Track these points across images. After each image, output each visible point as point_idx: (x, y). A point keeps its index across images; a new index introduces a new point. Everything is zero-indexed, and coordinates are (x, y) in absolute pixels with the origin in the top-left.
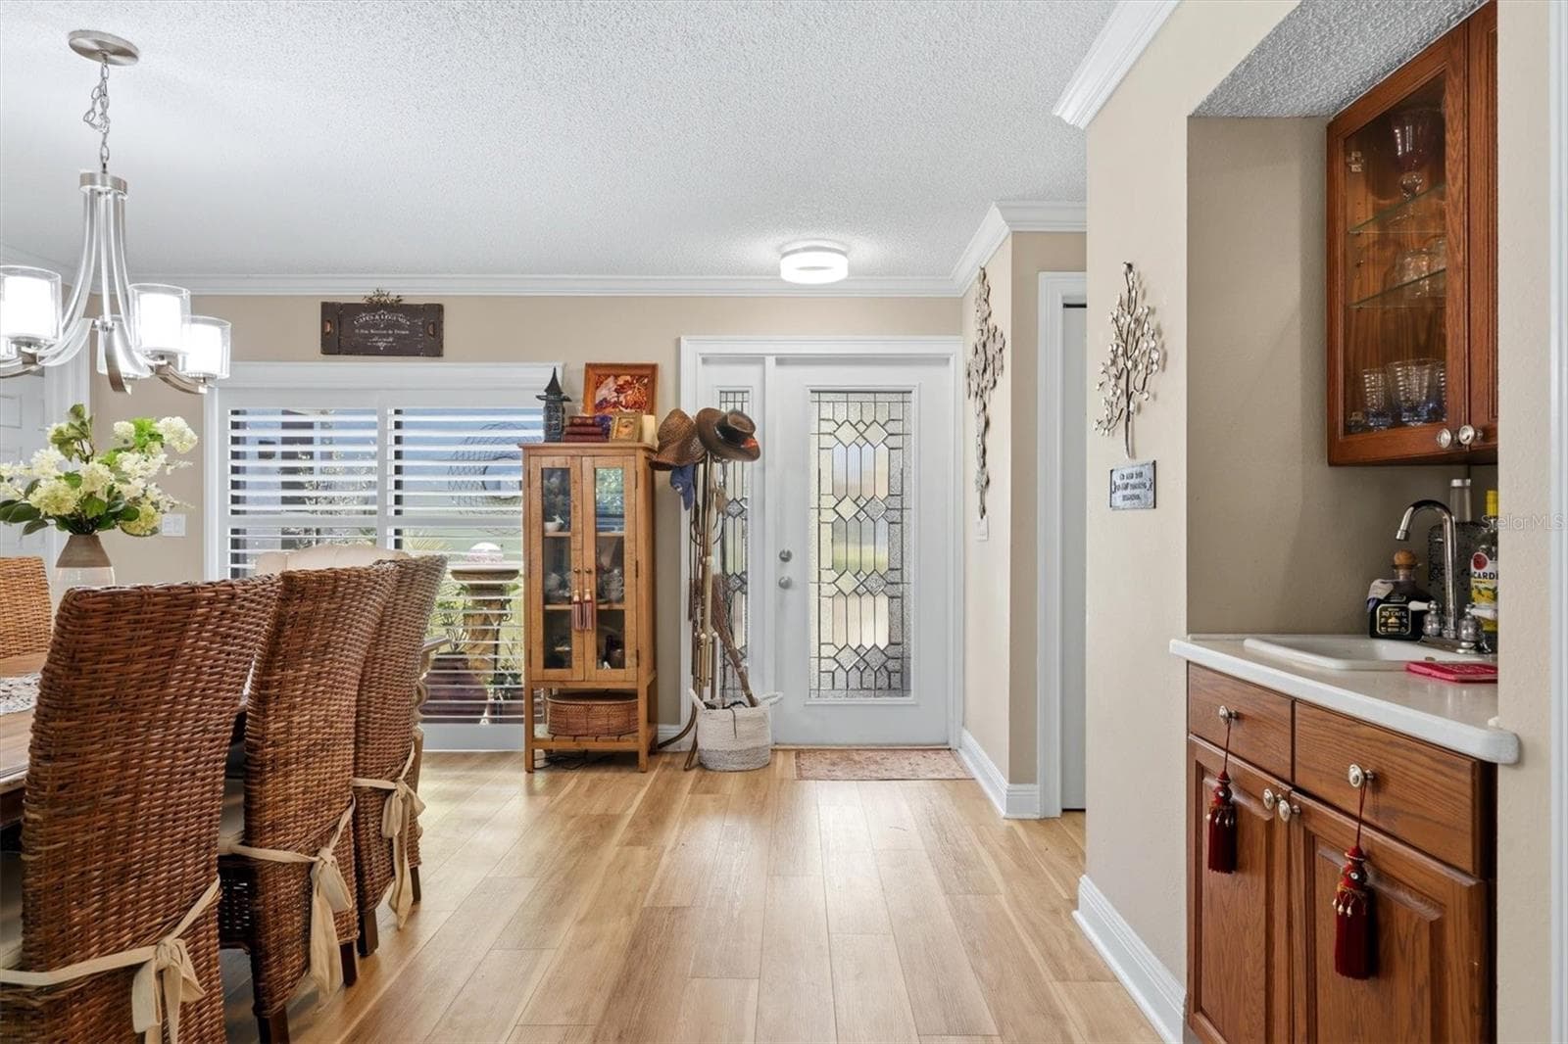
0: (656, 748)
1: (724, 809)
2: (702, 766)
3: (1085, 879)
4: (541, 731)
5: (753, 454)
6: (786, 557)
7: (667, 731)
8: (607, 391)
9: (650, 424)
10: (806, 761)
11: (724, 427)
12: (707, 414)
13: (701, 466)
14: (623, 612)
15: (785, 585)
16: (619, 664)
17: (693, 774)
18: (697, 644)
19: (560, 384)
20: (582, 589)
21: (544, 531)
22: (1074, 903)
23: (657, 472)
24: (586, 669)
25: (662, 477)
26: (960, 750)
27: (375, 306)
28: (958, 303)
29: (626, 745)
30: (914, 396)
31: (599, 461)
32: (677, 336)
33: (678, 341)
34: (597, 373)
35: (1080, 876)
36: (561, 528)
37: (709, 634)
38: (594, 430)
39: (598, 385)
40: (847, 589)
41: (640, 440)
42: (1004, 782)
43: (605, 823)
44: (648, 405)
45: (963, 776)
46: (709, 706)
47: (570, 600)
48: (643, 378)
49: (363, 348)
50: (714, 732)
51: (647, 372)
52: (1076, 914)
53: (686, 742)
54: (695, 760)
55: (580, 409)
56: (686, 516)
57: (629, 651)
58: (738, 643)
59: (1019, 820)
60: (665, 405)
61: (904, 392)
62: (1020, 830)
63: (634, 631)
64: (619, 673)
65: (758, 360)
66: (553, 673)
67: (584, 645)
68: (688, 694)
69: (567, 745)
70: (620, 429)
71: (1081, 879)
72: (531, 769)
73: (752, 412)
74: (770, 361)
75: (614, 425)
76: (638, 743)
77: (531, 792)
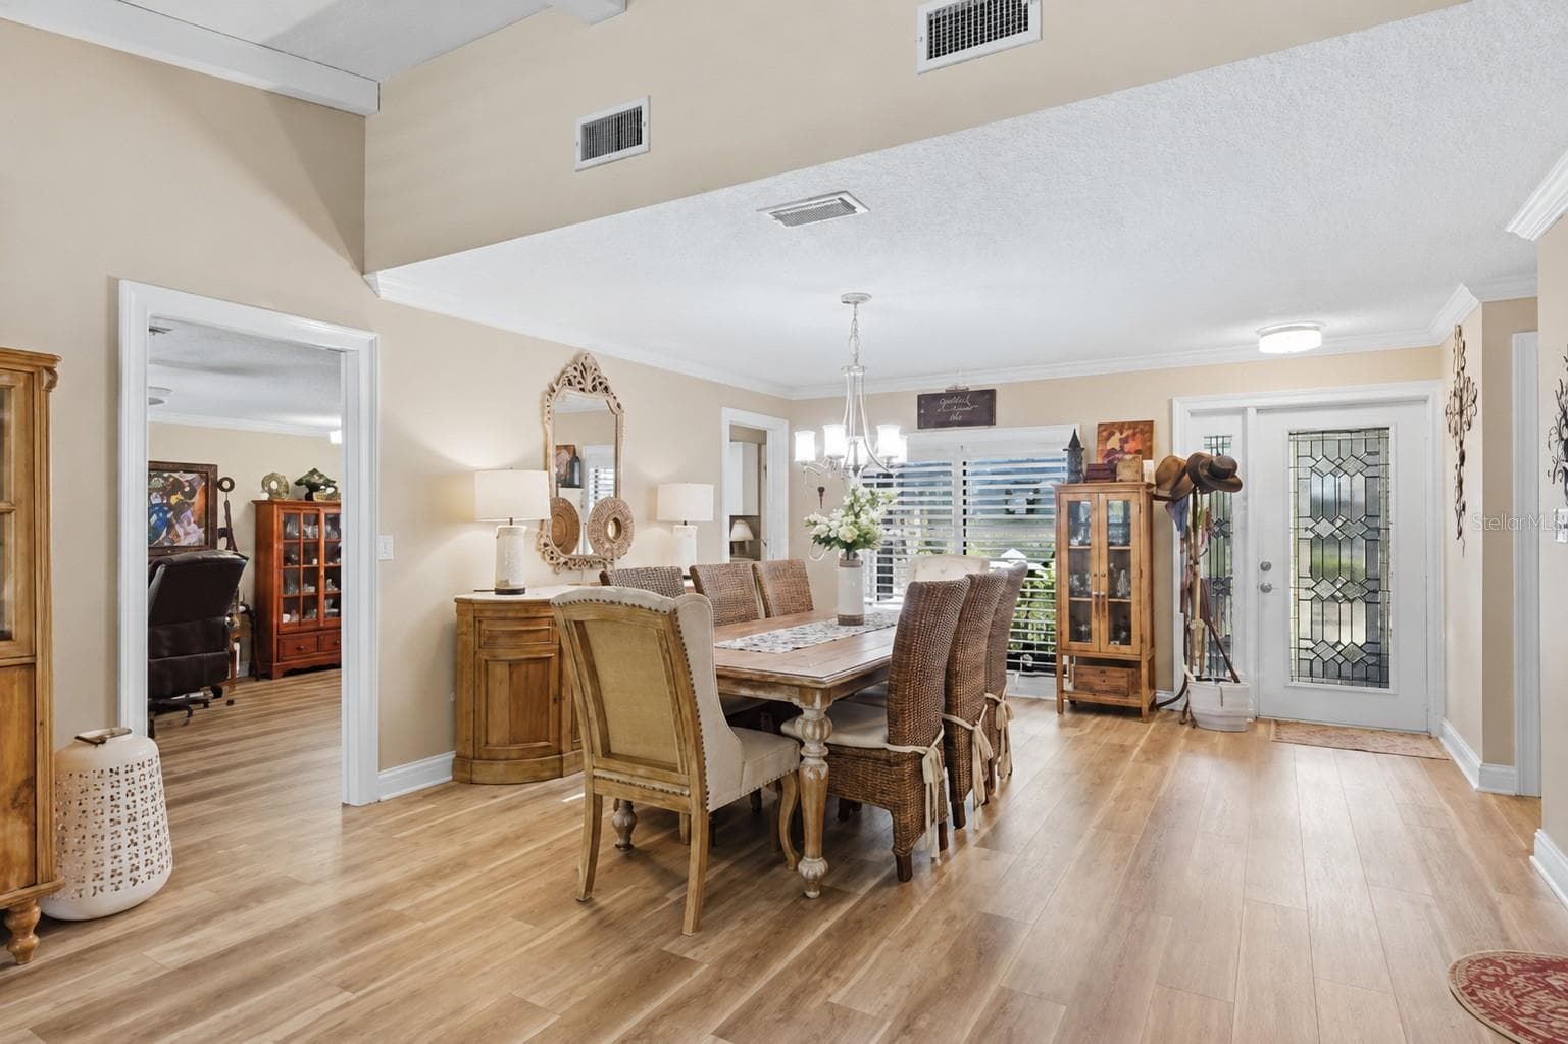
0: (1154, 707)
1: (1213, 754)
2: (1194, 724)
3: (1540, 834)
4: (1068, 686)
5: (1237, 486)
6: (1265, 567)
7: (1162, 695)
8: (1114, 442)
9: (1150, 467)
10: (1284, 729)
11: (1211, 466)
12: (1197, 457)
13: (1191, 496)
14: (1130, 603)
15: (1265, 589)
16: (1127, 641)
17: (1187, 728)
18: (1187, 629)
19: (1079, 438)
20: (1098, 586)
21: (1069, 544)
22: (1531, 852)
23: (1155, 502)
24: (1100, 643)
25: (1159, 505)
26: (1441, 739)
27: (951, 394)
28: (1436, 351)
29: (1133, 702)
30: (1391, 433)
31: (1110, 496)
32: (1169, 398)
33: (1171, 403)
34: (1106, 430)
35: (1536, 831)
36: (1082, 543)
37: (1198, 624)
38: (1106, 473)
39: (1108, 438)
40: (1326, 595)
41: (1142, 479)
42: (1478, 762)
43: (1123, 750)
44: (1147, 453)
45: (1440, 755)
46: (1198, 678)
47: (1089, 596)
48: (1143, 431)
49: (944, 423)
50: (1204, 699)
51: (1146, 428)
52: (1531, 858)
53: (1179, 705)
54: (1188, 718)
55: (1094, 457)
56: (1177, 535)
57: (1135, 632)
58: (1225, 630)
59: (1494, 794)
60: (1161, 452)
61: (1379, 429)
62: (1493, 801)
63: (1138, 620)
64: (1125, 649)
65: (1242, 411)
66: (1076, 645)
67: (1099, 626)
68: (1181, 668)
69: (1086, 697)
70: (1125, 473)
71: (1536, 834)
72: (1061, 712)
73: (1233, 453)
74: (1251, 413)
75: (1120, 469)
76: (1141, 700)
77: (1062, 725)
